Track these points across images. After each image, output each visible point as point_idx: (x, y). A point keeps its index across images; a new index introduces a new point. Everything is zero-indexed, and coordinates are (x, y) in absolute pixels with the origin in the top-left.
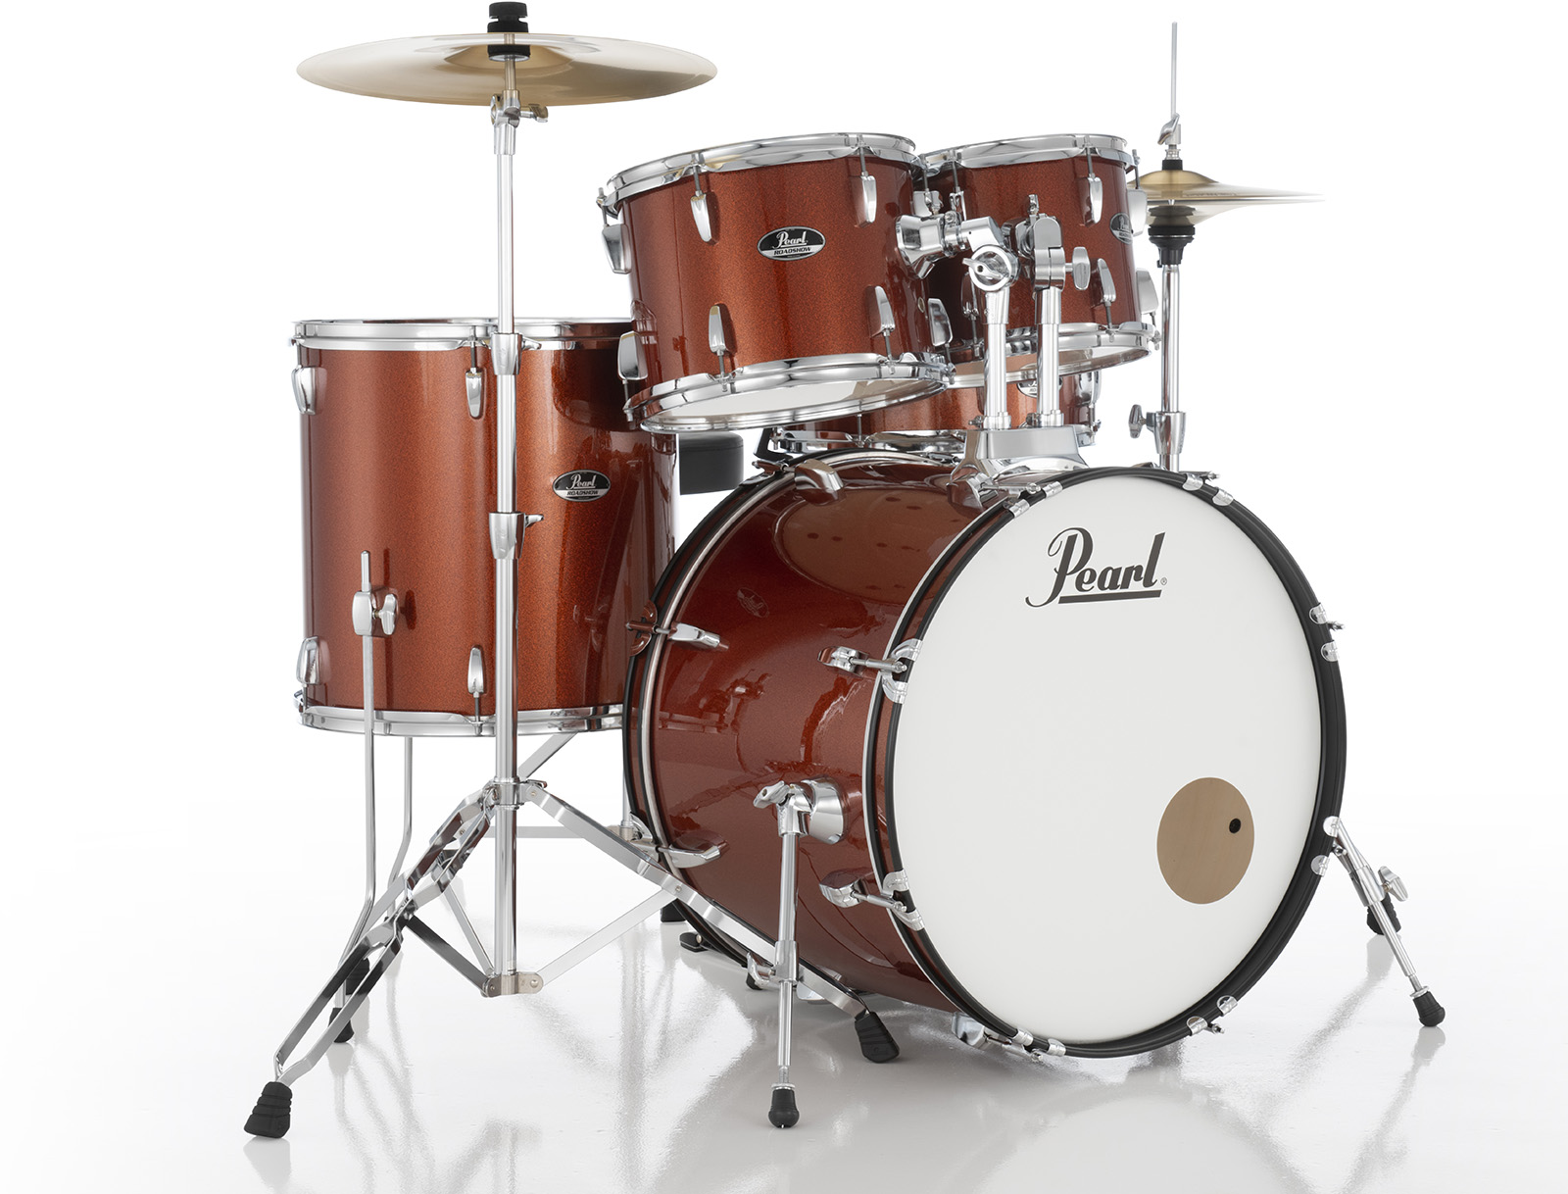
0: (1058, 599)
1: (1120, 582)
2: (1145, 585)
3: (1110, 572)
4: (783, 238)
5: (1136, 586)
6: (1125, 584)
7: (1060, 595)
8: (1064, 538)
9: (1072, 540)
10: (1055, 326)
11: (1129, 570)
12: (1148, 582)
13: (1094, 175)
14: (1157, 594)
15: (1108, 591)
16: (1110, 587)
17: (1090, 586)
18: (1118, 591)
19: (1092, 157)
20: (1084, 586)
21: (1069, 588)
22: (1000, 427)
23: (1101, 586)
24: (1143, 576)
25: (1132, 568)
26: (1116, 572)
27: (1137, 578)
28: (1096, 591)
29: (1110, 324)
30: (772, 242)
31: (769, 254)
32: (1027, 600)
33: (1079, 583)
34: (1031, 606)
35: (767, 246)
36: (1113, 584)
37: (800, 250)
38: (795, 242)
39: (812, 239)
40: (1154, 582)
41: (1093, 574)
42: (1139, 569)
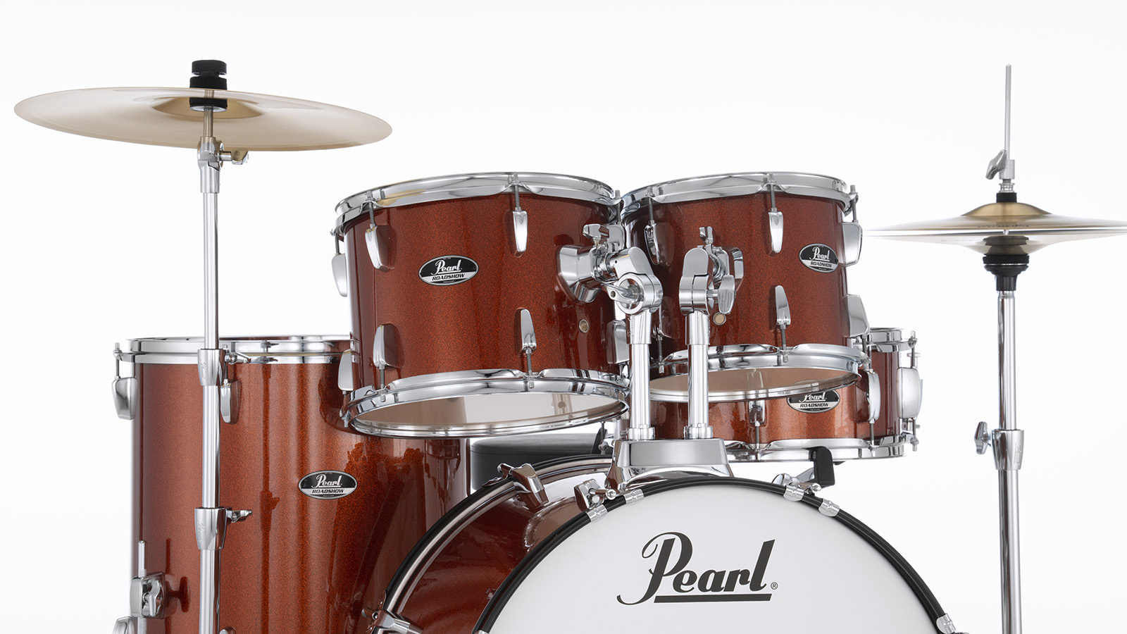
0: (653, 598)
1: (723, 585)
2: (752, 588)
3: (712, 576)
4: (441, 265)
5: (741, 589)
6: (730, 586)
7: (658, 593)
8: (660, 542)
9: (668, 545)
10: (705, 347)
11: (733, 575)
12: (756, 585)
13: (776, 209)
14: (767, 597)
15: (710, 593)
16: (712, 589)
17: (690, 587)
18: (722, 593)
19: (776, 193)
20: (682, 587)
21: (666, 587)
22: (645, 438)
23: (702, 586)
24: (750, 579)
25: (737, 572)
26: (720, 576)
27: (743, 582)
28: (697, 592)
29: (784, 345)
30: (431, 270)
31: (429, 279)
32: (619, 598)
33: (677, 584)
34: (623, 603)
35: (426, 273)
36: (716, 586)
37: (455, 276)
38: (451, 269)
39: (467, 267)
40: (762, 585)
41: (693, 576)
42: (746, 573)
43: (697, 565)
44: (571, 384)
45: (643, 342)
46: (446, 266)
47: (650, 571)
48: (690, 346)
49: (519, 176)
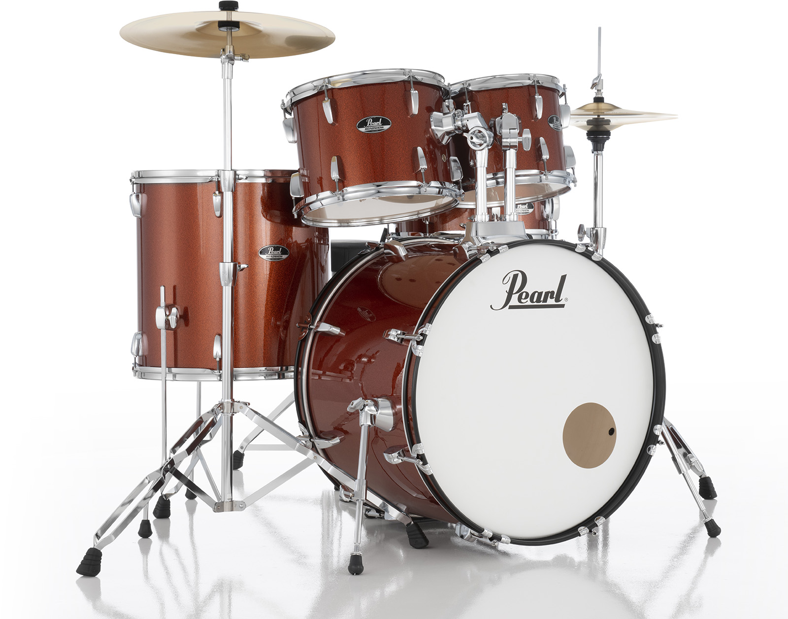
0: (508, 306)
1: (542, 299)
2: (556, 301)
3: (537, 294)
4: (370, 121)
5: (550, 301)
6: (545, 300)
7: (510, 304)
8: (511, 275)
9: (515, 277)
10: (514, 170)
11: (547, 293)
12: (557, 300)
13: (538, 94)
14: (562, 306)
15: (536, 304)
16: (537, 302)
17: (526, 300)
18: (541, 303)
19: (538, 86)
20: (522, 301)
21: (514, 301)
22: (484, 220)
23: (532, 301)
24: (555, 296)
25: (549, 292)
26: (540, 294)
27: (552, 297)
28: (529, 303)
29: (546, 171)
30: (364, 124)
31: (363, 130)
32: (491, 306)
33: (520, 299)
34: (492, 309)
35: (361, 126)
36: (538, 300)
37: (378, 128)
38: (376, 124)
39: (385, 122)
40: (560, 299)
41: (527, 294)
42: (553, 292)
43: (529, 289)
44: (438, 190)
45: (483, 166)
46: (373, 122)
47: (506, 291)
48: (506, 170)
49: (412, 71)
